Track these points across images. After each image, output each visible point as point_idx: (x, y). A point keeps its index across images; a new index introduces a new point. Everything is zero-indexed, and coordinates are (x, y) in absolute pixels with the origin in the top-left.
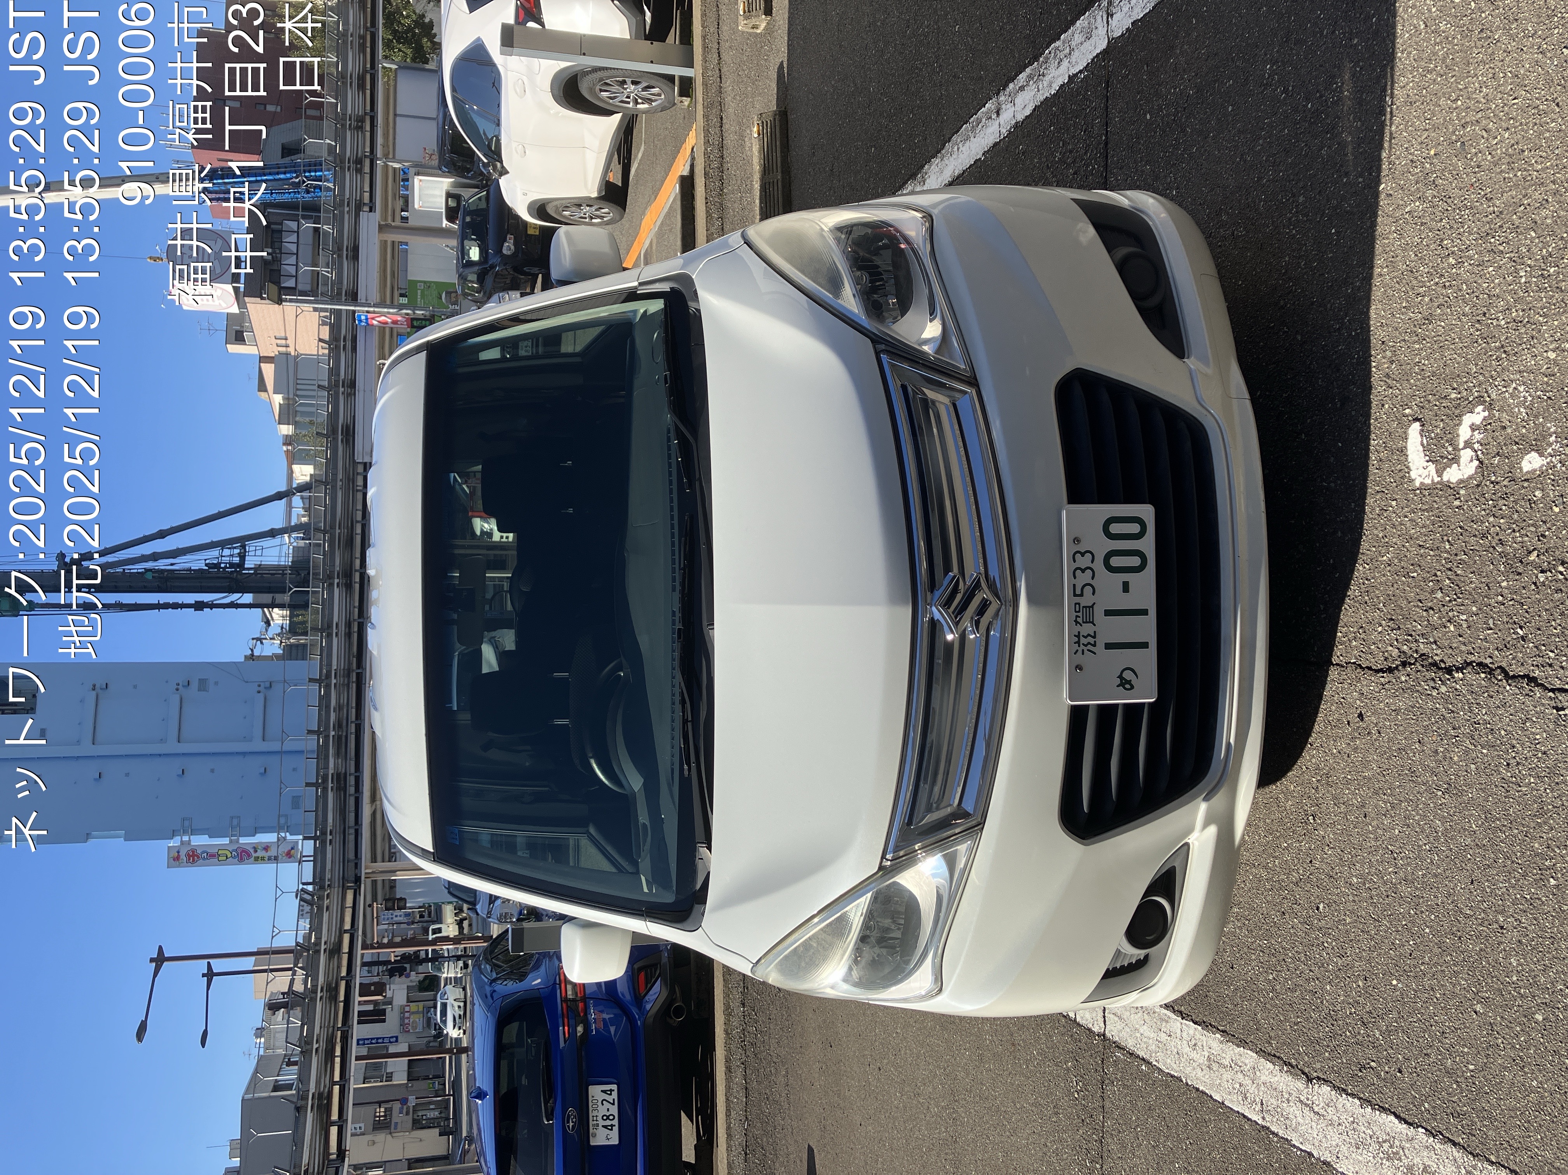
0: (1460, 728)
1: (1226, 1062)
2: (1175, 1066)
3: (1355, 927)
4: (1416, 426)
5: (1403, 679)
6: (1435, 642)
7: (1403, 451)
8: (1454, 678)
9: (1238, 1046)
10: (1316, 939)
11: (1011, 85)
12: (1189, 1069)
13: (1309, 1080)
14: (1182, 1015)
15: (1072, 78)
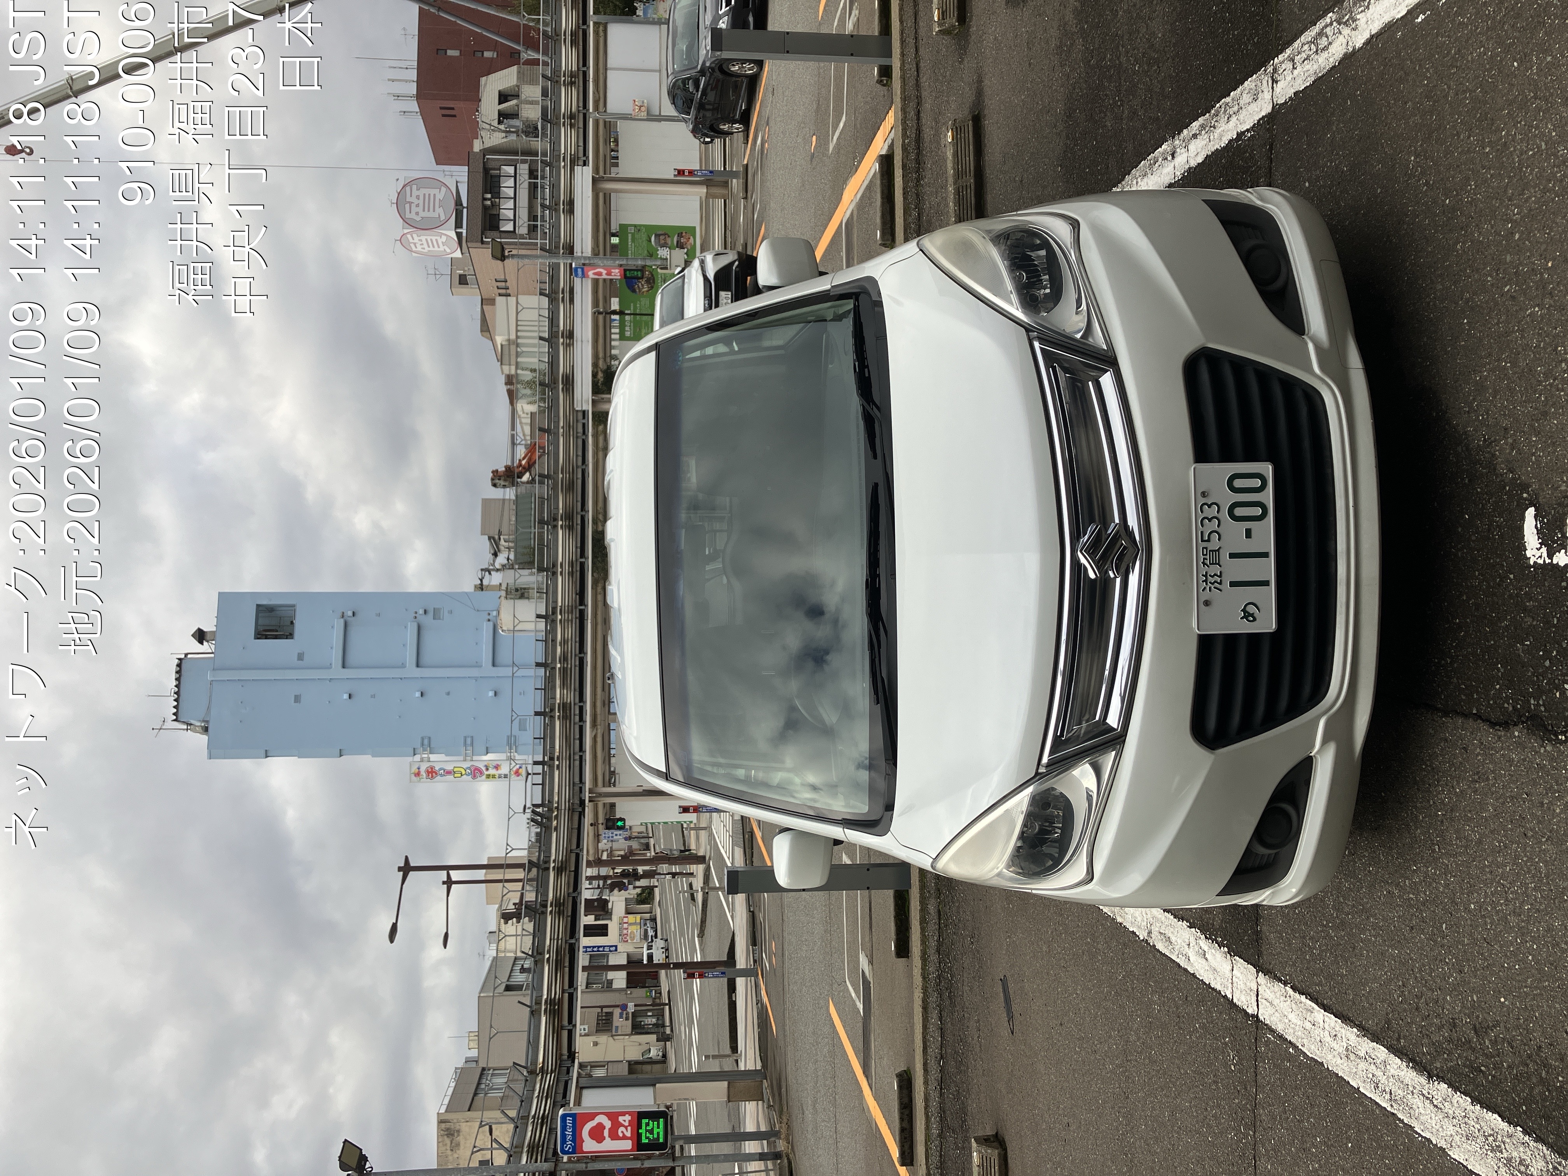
1: (1361, 1054)
2: (1317, 1052)
3: (1471, 948)
4: (1531, 512)
5: (1516, 734)
7: (1520, 532)
9: (1372, 1041)
10: (1439, 954)
11: (1185, 131)
12: (1330, 1057)
13: (1430, 1077)
14: (1326, 1008)
15: (1240, 135)
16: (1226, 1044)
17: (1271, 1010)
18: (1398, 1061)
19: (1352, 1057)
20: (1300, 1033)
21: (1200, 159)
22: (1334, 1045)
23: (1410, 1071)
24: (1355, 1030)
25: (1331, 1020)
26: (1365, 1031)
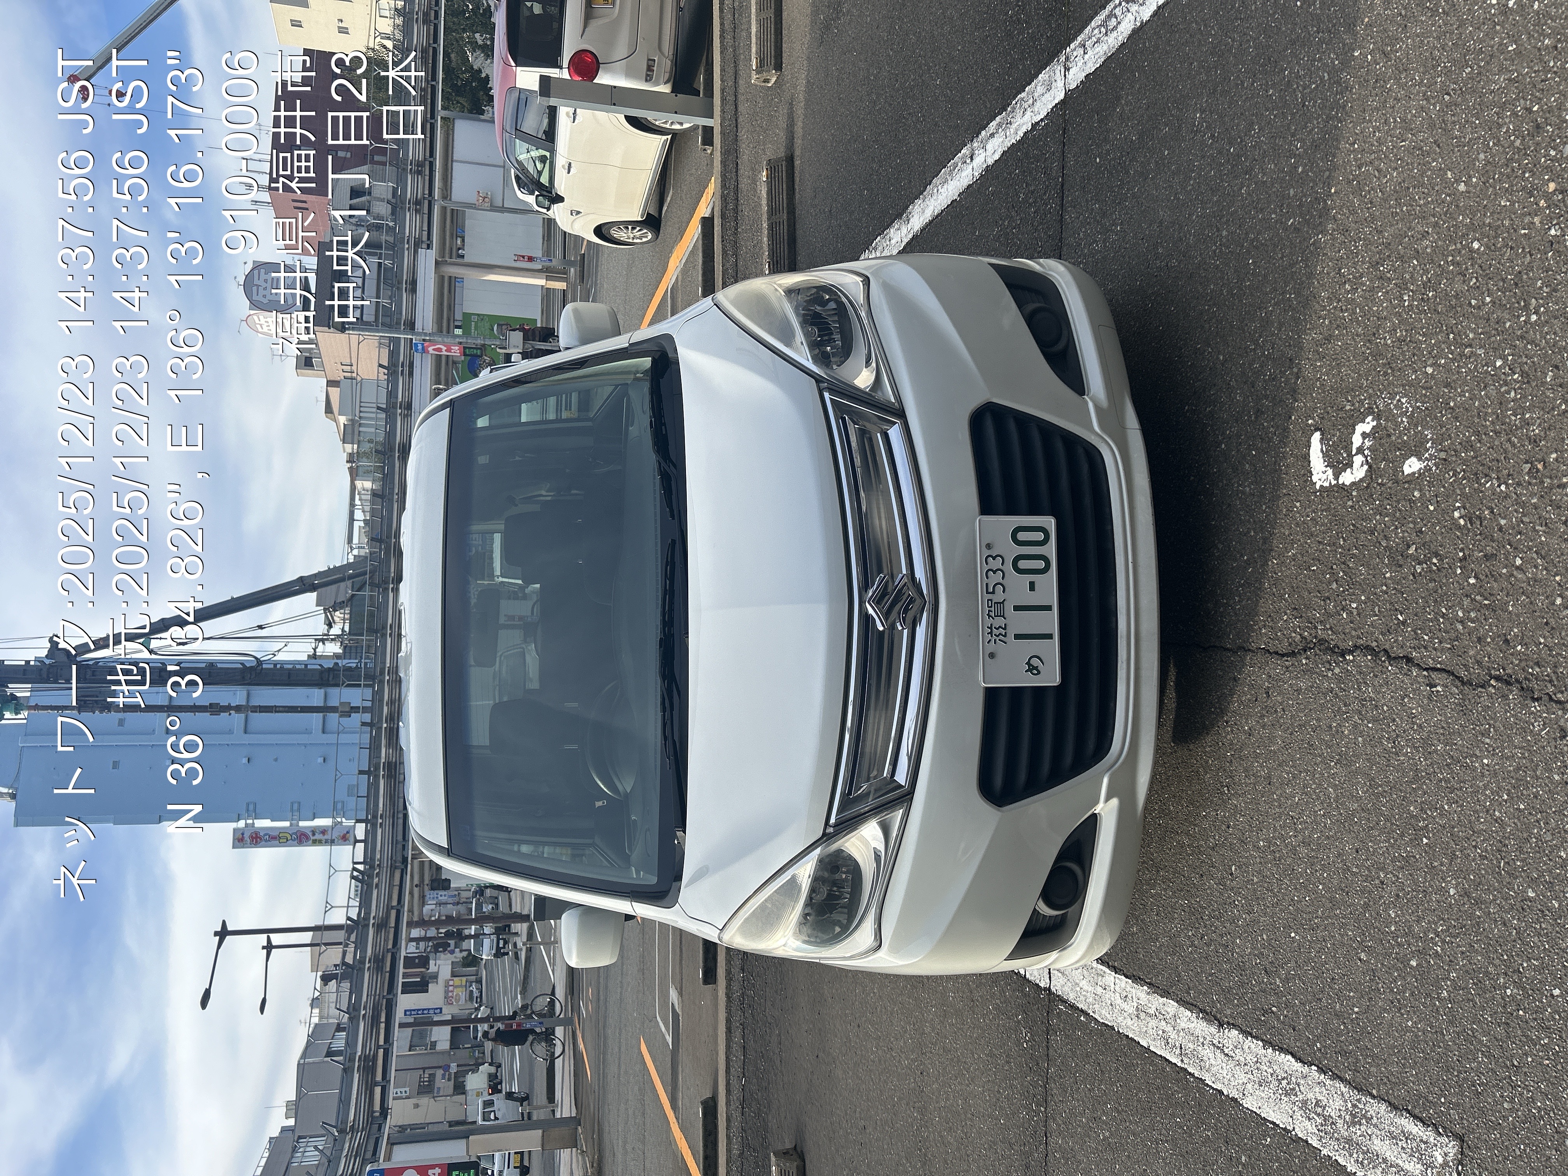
0: (1350, 705)
1: (1152, 1011)
2: (1108, 1016)
3: (1261, 886)
4: (1316, 437)
5: (1304, 662)
6: (1331, 628)
7: (1306, 458)
8: (1345, 659)
9: (1162, 997)
10: (1229, 897)
11: (983, 133)
12: (1120, 1019)
13: (1221, 1025)
14: (1116, 970)
15: (1034, 126)
16: (1019, 1022)
17: (1062, 980)
18: (1188, 1013)
19: (1143, 1016)
20: (1091, 1000)
21: (997, 157)
22: (1124, 1006)
23: (1201, 1022)
24: (1145, 988)
25: (1123, 982)
26: (1156, 988)
